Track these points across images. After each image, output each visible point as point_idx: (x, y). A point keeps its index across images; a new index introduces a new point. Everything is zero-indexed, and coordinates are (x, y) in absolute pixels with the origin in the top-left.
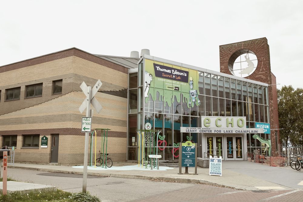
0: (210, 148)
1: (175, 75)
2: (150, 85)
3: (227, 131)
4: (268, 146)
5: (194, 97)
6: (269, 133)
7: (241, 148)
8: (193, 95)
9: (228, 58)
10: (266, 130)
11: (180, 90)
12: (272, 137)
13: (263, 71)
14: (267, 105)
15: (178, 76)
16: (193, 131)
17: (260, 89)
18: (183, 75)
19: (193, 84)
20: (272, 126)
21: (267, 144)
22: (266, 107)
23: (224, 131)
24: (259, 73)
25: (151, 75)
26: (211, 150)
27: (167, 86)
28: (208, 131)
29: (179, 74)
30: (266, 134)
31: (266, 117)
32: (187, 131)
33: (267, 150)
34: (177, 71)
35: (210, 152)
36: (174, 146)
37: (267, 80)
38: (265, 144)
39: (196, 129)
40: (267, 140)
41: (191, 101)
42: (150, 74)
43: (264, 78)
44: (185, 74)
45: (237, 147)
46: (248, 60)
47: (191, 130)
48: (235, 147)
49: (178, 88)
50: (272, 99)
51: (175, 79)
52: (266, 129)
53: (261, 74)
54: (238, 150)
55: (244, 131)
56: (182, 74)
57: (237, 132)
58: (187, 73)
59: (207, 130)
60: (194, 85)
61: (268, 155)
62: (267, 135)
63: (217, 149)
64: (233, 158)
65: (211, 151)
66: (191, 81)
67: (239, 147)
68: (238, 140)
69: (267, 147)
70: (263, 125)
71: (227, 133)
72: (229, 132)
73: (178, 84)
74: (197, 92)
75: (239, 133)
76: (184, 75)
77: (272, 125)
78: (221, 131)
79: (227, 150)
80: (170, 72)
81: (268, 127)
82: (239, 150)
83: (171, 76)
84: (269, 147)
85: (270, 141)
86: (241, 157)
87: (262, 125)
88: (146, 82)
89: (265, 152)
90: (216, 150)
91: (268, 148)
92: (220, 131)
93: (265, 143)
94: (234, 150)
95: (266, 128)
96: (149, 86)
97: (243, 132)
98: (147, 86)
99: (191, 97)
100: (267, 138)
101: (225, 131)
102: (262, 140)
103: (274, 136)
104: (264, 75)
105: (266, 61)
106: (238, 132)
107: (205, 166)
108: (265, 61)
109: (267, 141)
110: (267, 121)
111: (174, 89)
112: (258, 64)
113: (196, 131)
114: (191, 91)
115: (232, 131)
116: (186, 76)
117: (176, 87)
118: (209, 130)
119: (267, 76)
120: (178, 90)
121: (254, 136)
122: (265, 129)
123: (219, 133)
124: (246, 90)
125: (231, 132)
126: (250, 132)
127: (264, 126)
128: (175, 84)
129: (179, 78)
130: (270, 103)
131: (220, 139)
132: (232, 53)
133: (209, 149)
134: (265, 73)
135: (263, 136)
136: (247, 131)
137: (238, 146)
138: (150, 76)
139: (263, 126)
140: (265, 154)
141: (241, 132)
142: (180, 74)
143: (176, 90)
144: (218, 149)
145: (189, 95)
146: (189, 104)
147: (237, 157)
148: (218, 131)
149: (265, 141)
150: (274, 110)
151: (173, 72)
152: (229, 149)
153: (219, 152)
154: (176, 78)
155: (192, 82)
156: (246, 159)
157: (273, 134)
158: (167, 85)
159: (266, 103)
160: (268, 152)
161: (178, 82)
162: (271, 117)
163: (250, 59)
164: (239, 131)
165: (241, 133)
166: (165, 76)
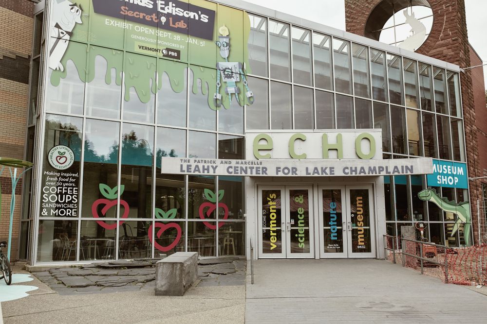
0: (271, 222)
1: (168, 15)
2: (70, 34)
3: (316, 168)
4: (462, 219)
5: (233, 80)
6: (465, 185)
7: (366, 222)
8: (229, 76)
9: (365, 17)
10: (456, 178)
11: (183, 58)
12: (473, 198)
13: (447, 36)
14: (459, 117)
15: (177, 18)
16: (204, 169)
17: (439, 78)
18: (197, 18)
19: (229, 45)
20: (474, 171)
21: (460, 215)
22: (455, 123)
23: (307, 169)
24: (438, 43)
25: (76, 8)
26: (275, 229)
27: (137, 44)
28: (254, 171)
29: (181, 14)
30: (457, 189)
31: (457, 148)
32: (185, 168)
33: (461, 229)
34: (176, 7)
35: (272, 234)
36: (158, 216)
37: (458, 59)
38: (455, 215)
39: (214, 165)
40: (460, 205)
41: (223, 90)
42: (75, 5)
43: (450, 53)
44: (202, 16)
45: (354, 220)
46: (410, 19)
47: (197, 166)
48: (349, 220)
49: (178, 52)
50: (471, 107)
51: (166, 27)
52: (456, 175)
53: (442, 46)
54: (359, 228)
55: (370, 168)
56: (192, 15)
57: (347, 171)
58: (212, 14)
59: (252, 168)
60: (232, 48)
61: (463, 243)
62: (460, 191)
63: (292, 226)
64: (341, 250)
65: (274, 232)
66: (222, 37)
67: (360, 218)
68: (358, 198)
69: (459, 221)
70: (449, 167)
71: (316, 175)
72: (323, 171)
73: (176, 42)
74: (243, 69)
75: (354, 174)
76: (200, 18)
77: (472, 169)
78: (296, 169)
79: (322, 228)
80: (151, 7)
81: (461, 171)
82: (361, 228)
83: (154, 16)
84: (464, 221)
85: (467, 207)
86: (368, 250)
87: (445, 166)
88: (57, 26)
89: (455, 235)
90: (289, 229)
91: (463, 225)
92: (294, 169)
93: (455, 212)
94: (344, 227)
95: (455, 173)
96: (67, 37)
97: (367, 171)
98: (59, 38)
99: (224, 80)
100: (461, 200)
101: (311, 171)
102: (444, 204)
103: (480, 196)
104: (450, 46)
105: (455, 14)
106: (352, 171)
107: (163, 289)
108: (452, 12)
109: (458, 207)
110: (457, 157)
111: (161, 55)
112: (434, 24)
113: (214, 169)
114: (223, 65)
115: (332, 169)
116: (206, 21)
117: (168, 50)
118: (257, 168)
119: (456, 49)
120: (178, 57)
121: (422, 194)
122: (453, 176)
123: (290, 175)
124: (398, 79)
125: (328, 171)
126: (391, 170)
127: (449, 170)
128: (167, 39)
129: (182, 25)
130: (467, 115)
131: (301, 197)
132: (372, 7)
133: (268, 225)
134: (451, 42)
135: (447, 193)
136: (380, 167)
137: (356, 215)
138: (73, 11)
139: (447, 168)
140: (454, 239)
141: (360, 172)
142: (187, 16)
143: (168, 56)
144: (296, 224)
145: (214, 76)
146: (216, 99)
147: (355, 250)
148: (286, 171)
149: (454, 207)
150: (477, 134)
151: (159, 6)
152: (330, 226)
153: (298, 233)
154: (171, 25)
155: (227, 40)
156: (381, 254)
157: (477, 190)
158: (138, 40)
159: (454, 113)
160: (462, 235)
161: (178, 37)
162: (469, 150)
163: (417, 17)
164: (356, 168)
165: (362, 174)
166: (130, 14)
